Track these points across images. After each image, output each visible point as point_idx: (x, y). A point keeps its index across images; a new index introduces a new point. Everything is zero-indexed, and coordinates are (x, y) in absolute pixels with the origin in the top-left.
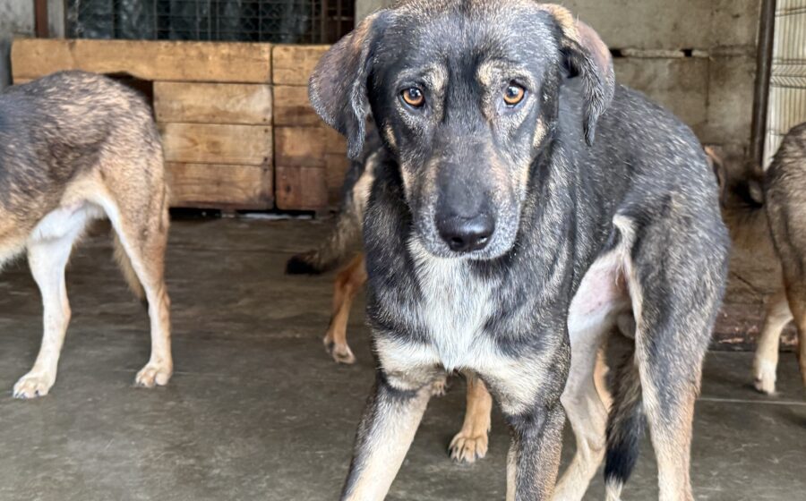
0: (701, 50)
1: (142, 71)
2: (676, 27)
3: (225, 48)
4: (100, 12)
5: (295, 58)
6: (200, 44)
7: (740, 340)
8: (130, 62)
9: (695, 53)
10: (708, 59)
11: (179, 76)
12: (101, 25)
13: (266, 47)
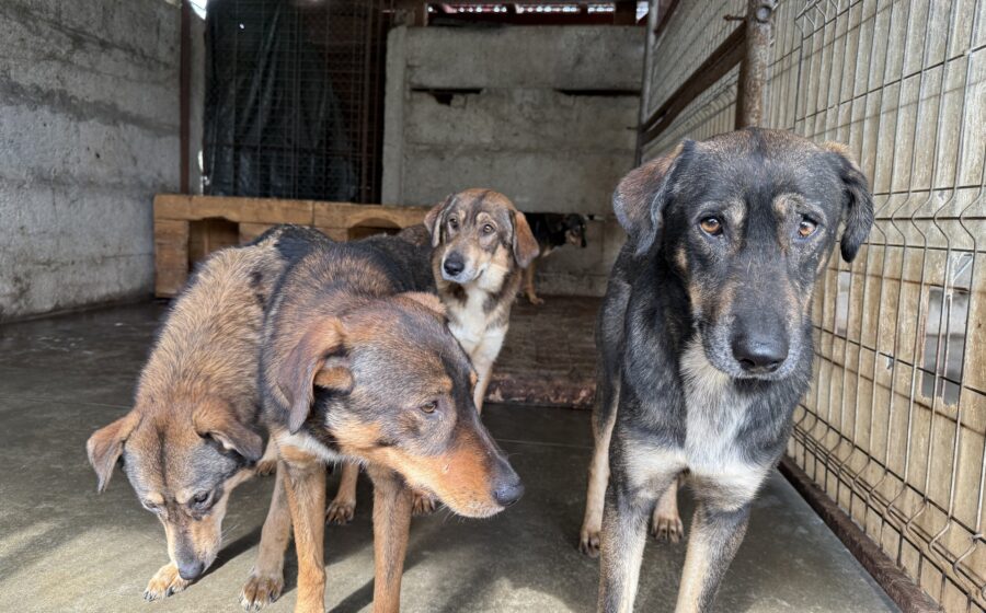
0: (600, 215)
1: (233, 216)
2: (583, 201)
3: (285, 203)
4: (226, 181)
5: (329, 210)
6: (269, 200)
7: (522, 399)
8: (225, 210)
9: (596, 218)
10: (602, 222)
11: (255, 220)
12: (227, 188)
13: (310, 203)
